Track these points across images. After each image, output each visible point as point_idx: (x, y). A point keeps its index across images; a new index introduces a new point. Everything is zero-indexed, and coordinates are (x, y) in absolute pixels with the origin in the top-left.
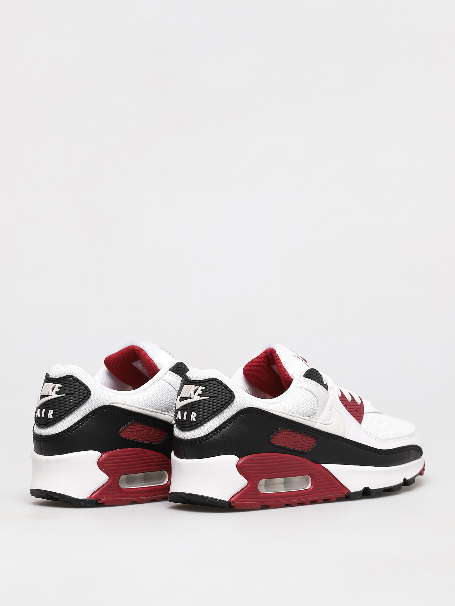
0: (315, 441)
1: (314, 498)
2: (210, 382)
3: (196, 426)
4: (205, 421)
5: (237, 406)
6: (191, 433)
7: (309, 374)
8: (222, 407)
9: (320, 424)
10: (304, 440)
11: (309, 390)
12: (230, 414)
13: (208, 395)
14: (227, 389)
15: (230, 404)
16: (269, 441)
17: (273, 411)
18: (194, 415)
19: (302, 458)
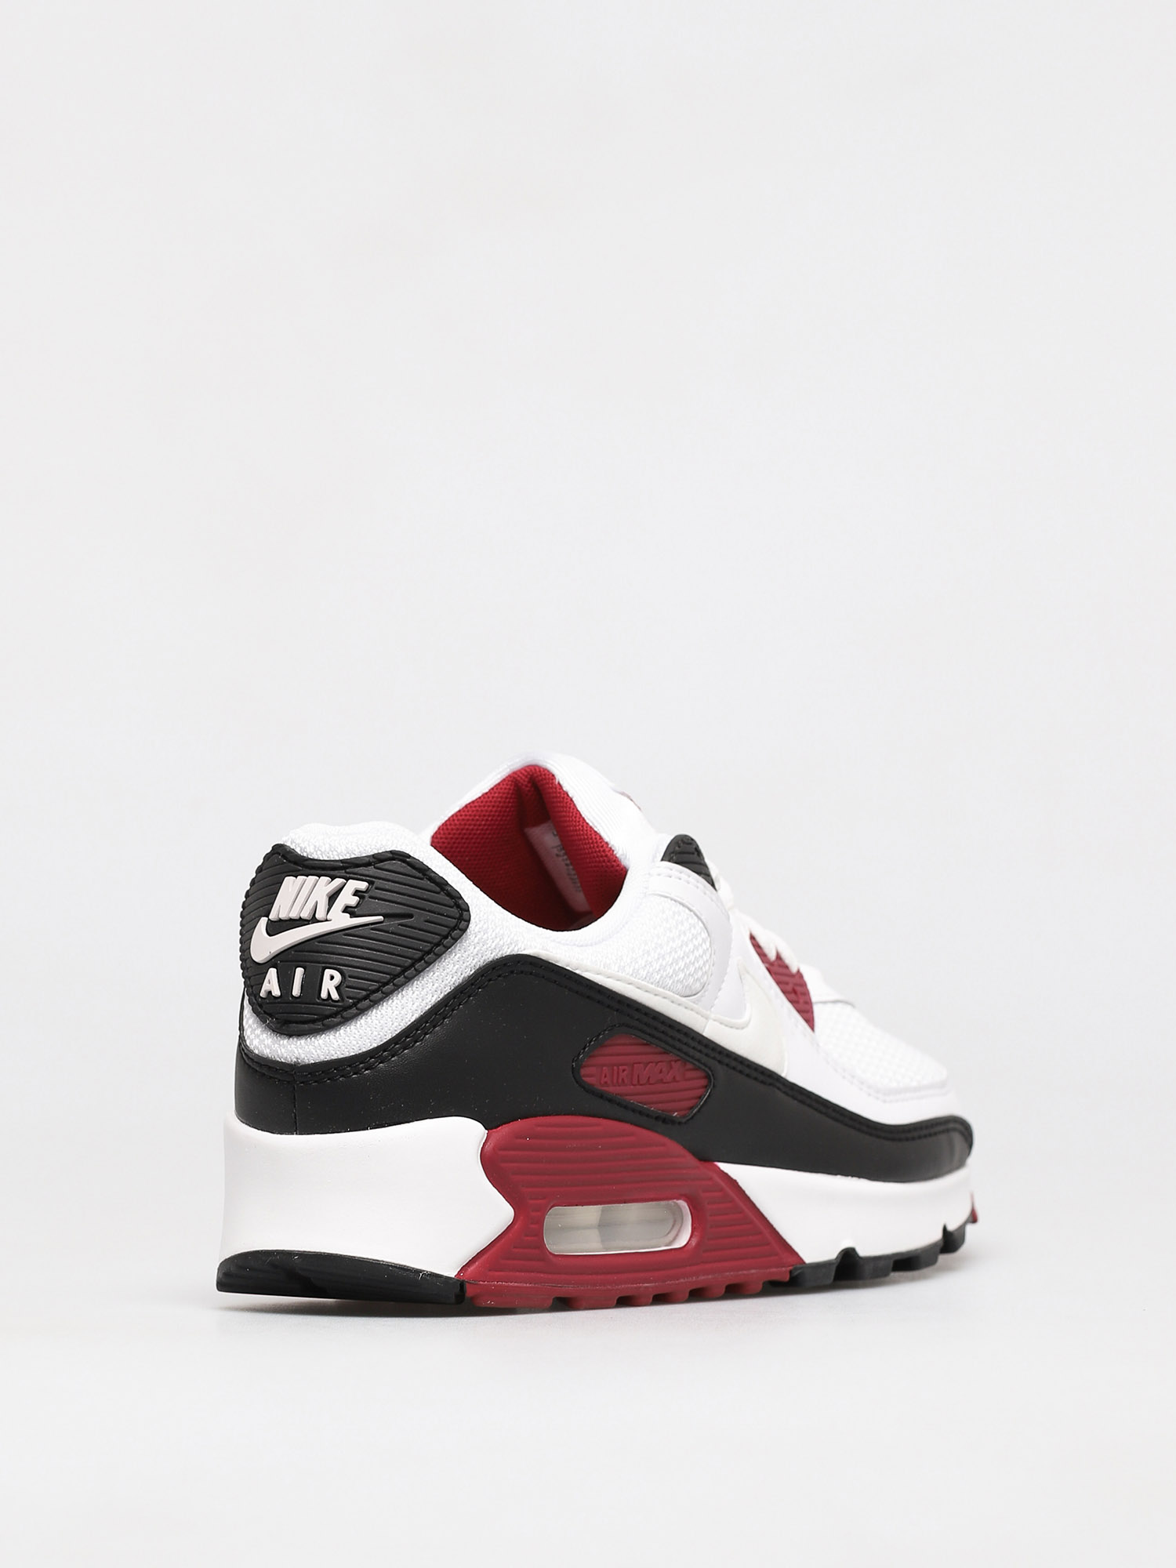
0: (704, 1082)
1: (701, 1280)
2: (386, 865)
3: (342, 1017)
4: (372, 998)
5: (477, 948)
6: (321, 1041)
7: (680, 853)
8: (428, 953)
9: (718, 1024)
10: (674, 1078)
11: (687, 904)
12: (455, 977)
13: (380, 911)
14: (443, 889)
15: (455, 940)
16: (575, 1072)
17: (587, 971)
18: (332, 978)
19: (666, 1140)
